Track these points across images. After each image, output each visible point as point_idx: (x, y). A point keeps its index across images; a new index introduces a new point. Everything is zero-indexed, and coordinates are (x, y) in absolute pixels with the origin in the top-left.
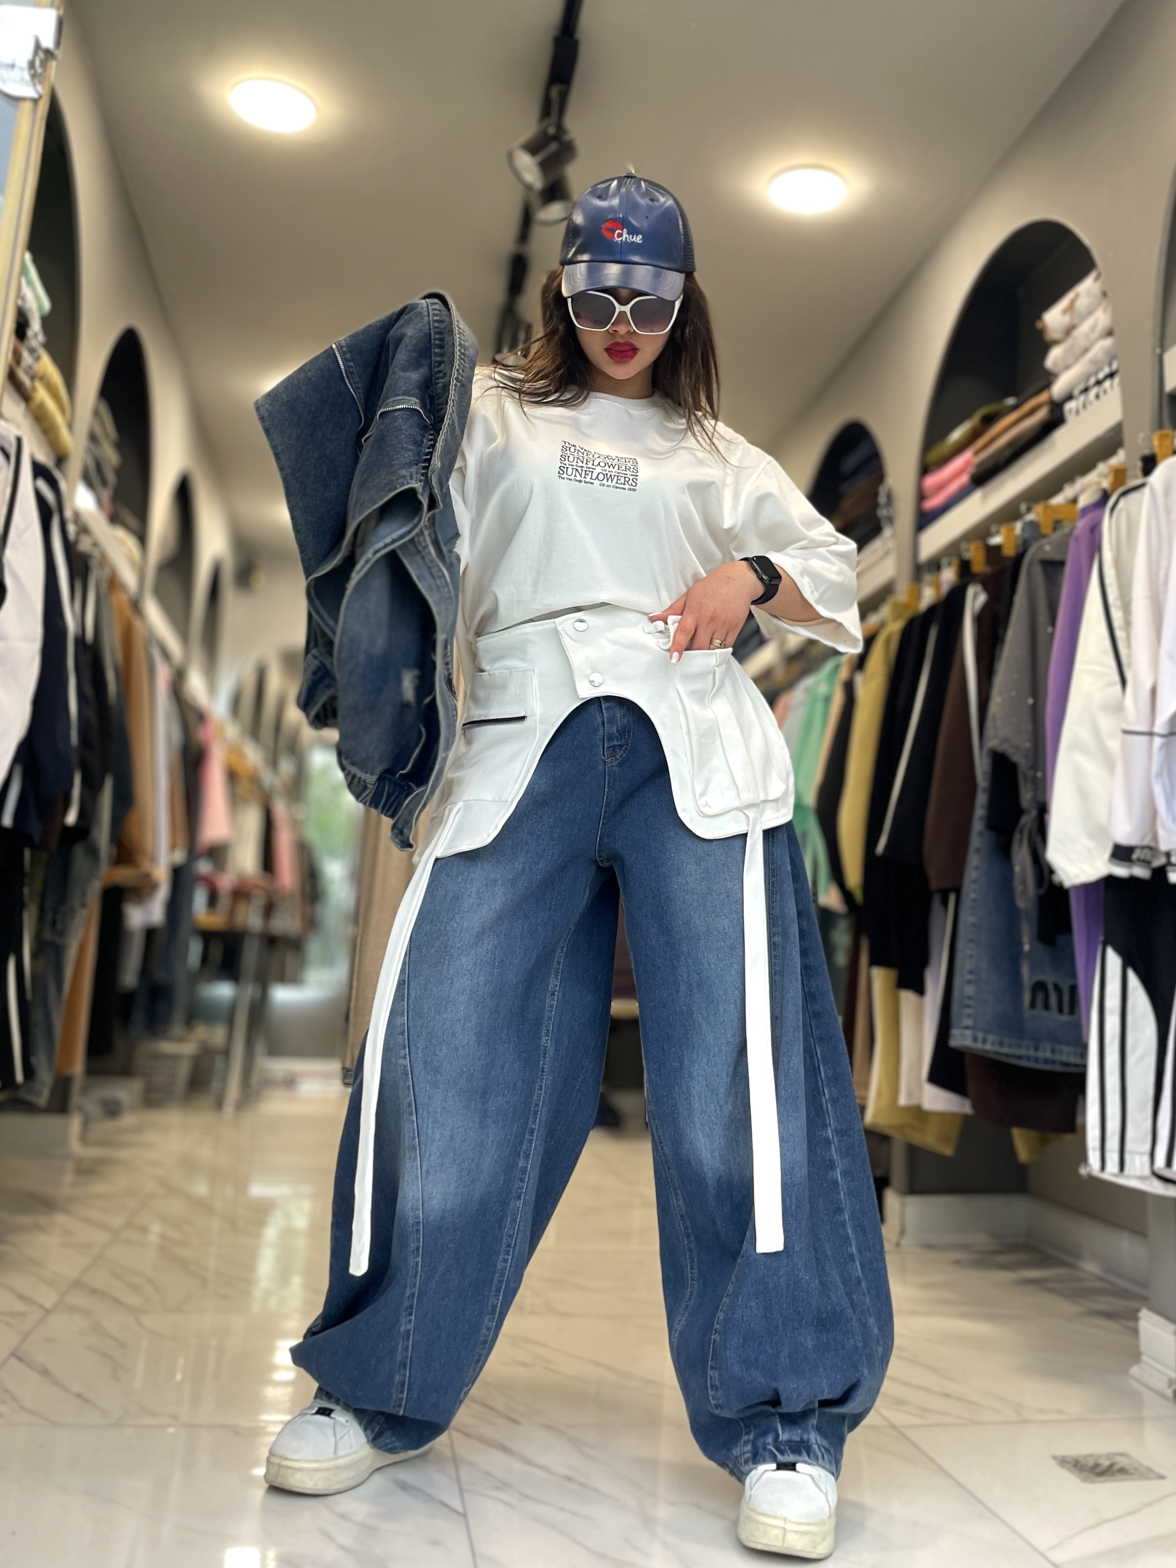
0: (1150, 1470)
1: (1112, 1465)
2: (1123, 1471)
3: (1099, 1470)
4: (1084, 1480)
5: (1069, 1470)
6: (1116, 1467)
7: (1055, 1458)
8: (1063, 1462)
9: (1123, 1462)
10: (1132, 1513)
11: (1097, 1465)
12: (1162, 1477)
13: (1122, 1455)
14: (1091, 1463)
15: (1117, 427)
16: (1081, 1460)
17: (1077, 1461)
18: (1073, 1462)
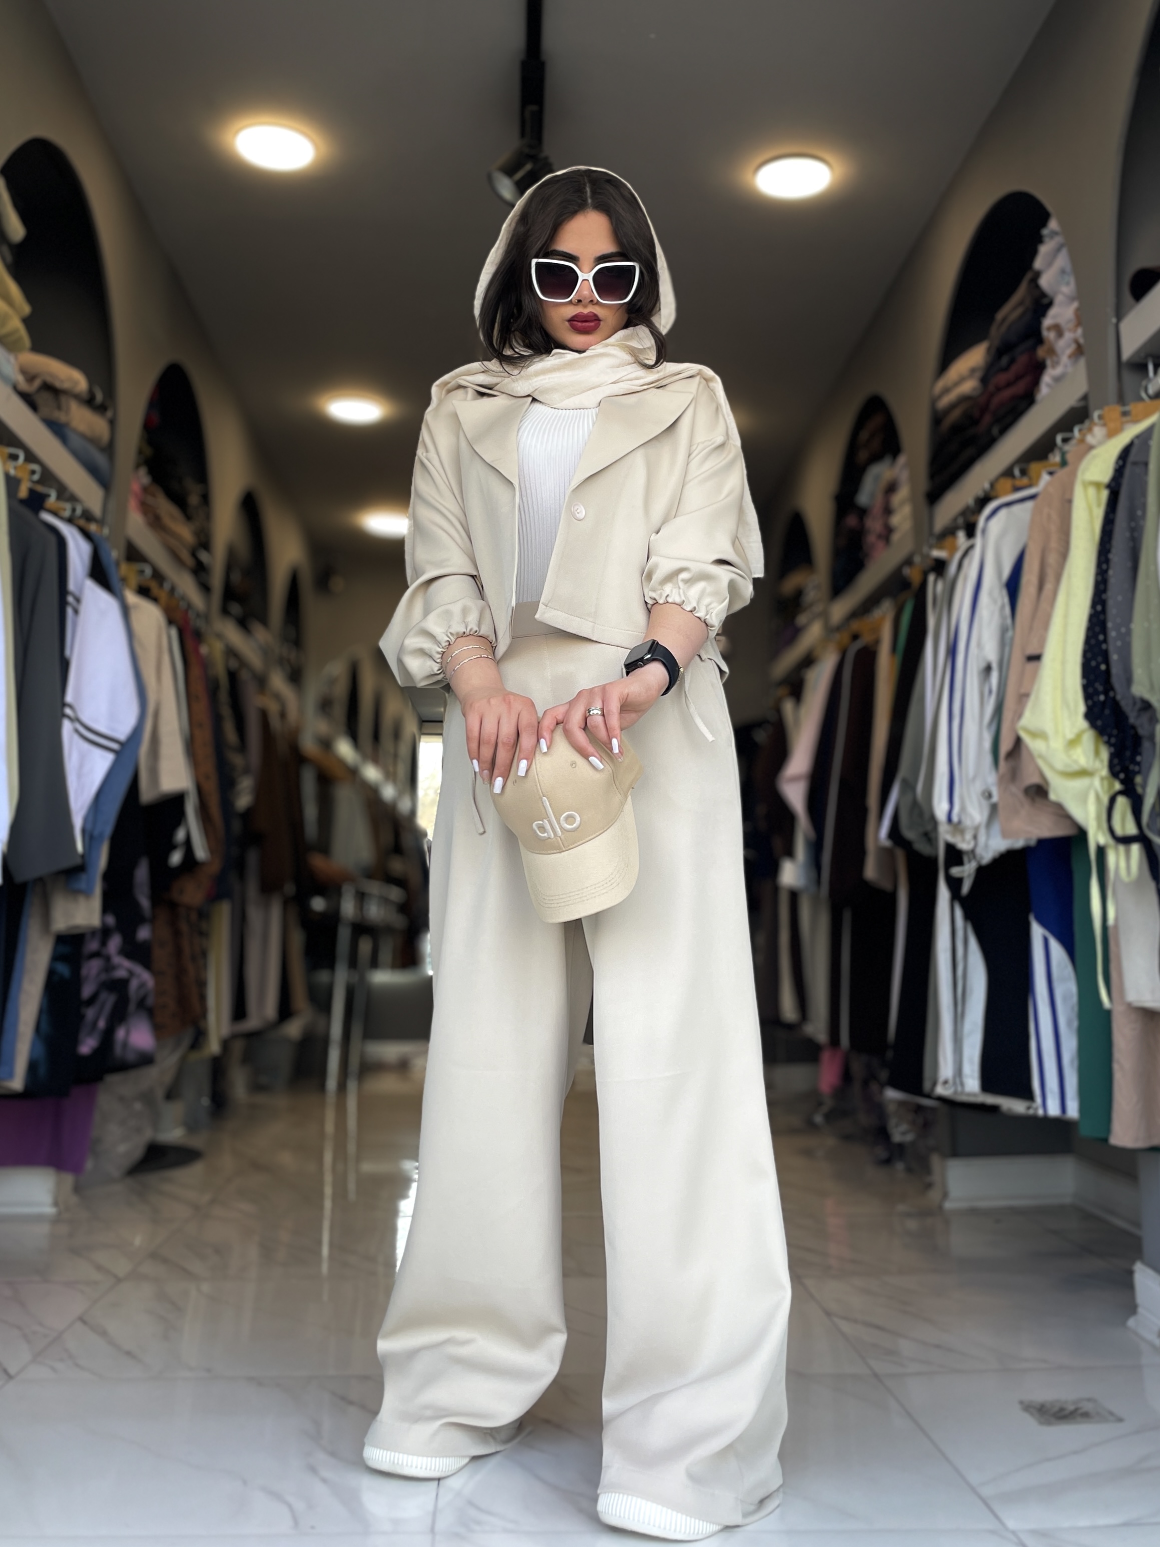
0: (1111, 1413)
1: (1076, 1410)
2: (1086, 1415)
3: (1061, 1414)
4: (1041, 1423)
5: (1032, 1414)
6: (1080, 1411)
7: (1021, 1403)
8: (1029, 1406)
9: (1087, 1407)
10: (1076, 1452)
11: (1062, 1409)
12: (1120, 1420)
13: (1089, 1400)
14: (1056, 1408)
15: (1085, 398)
16: (1048, 1405)
17: (1043, 1406)
18: (1039, 1407)
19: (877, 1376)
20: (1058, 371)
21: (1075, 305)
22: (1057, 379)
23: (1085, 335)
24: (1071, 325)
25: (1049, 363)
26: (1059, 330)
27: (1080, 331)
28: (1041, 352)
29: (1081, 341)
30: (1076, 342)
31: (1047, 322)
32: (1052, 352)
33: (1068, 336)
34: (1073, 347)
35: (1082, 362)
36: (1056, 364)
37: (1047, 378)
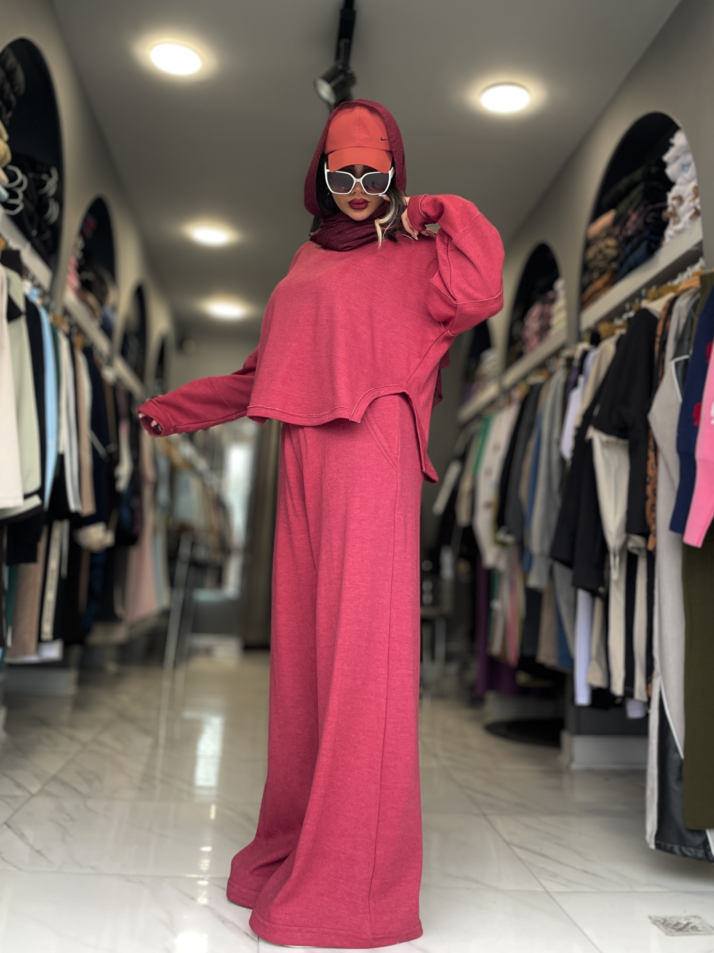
2: (695, 929)
3: (679, 927)
5: (658, 926)
6: (690, 925)
7: (650, 918)
8: (655, 921)
13: (695, 917)
14: (674, 922)
15: (700, 244)
16: (668, 920)
17: (665, 920)
18: (662, 921)
19: (547, 892)
20: (679, 226)
21: (693, 184)
22: (679, 232)
23: (701, 203)
24: (691, 197)
25: (671, 221)
26: (680, 199)
27: (698, 200)
28: (665, 214)
29: (699, 207)
30: (695, 208)
31: (671, 195)
32: (674, 214)
33: (687, 204)
34: (693, 211)
35: (699, 221)
36: (677, 222)
37: (669, 232)
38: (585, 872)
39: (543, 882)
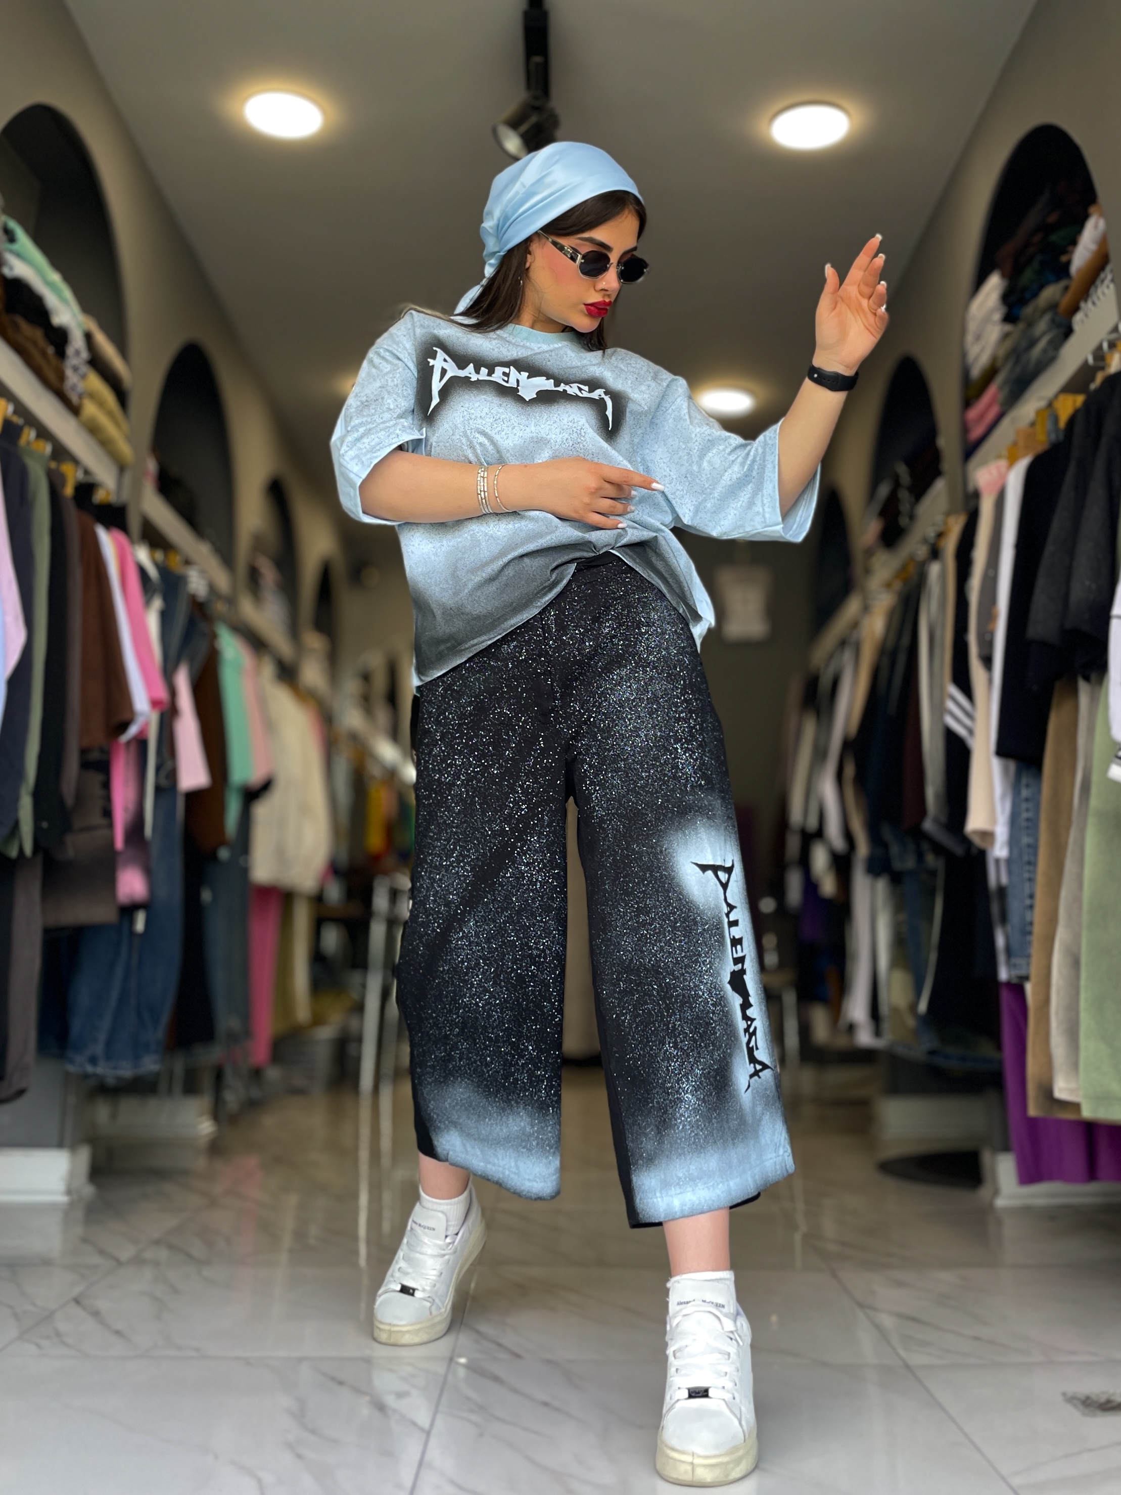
3: (1109, 1405)
4: (1084, 1415)
5: (1075, 1406)
7: (1064, 1394)
8: (1071, 1399)
11: (1109, 1401)
14: (1103, 1399)
15: (1115, 329)
16: (1094, 1397)
17: (1088, 1398)
18: (1083, 1398)
19: (907, 1366)
38: (977, 1339)
39: (902, 1353)
